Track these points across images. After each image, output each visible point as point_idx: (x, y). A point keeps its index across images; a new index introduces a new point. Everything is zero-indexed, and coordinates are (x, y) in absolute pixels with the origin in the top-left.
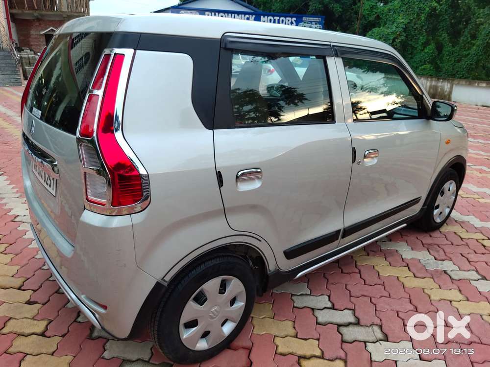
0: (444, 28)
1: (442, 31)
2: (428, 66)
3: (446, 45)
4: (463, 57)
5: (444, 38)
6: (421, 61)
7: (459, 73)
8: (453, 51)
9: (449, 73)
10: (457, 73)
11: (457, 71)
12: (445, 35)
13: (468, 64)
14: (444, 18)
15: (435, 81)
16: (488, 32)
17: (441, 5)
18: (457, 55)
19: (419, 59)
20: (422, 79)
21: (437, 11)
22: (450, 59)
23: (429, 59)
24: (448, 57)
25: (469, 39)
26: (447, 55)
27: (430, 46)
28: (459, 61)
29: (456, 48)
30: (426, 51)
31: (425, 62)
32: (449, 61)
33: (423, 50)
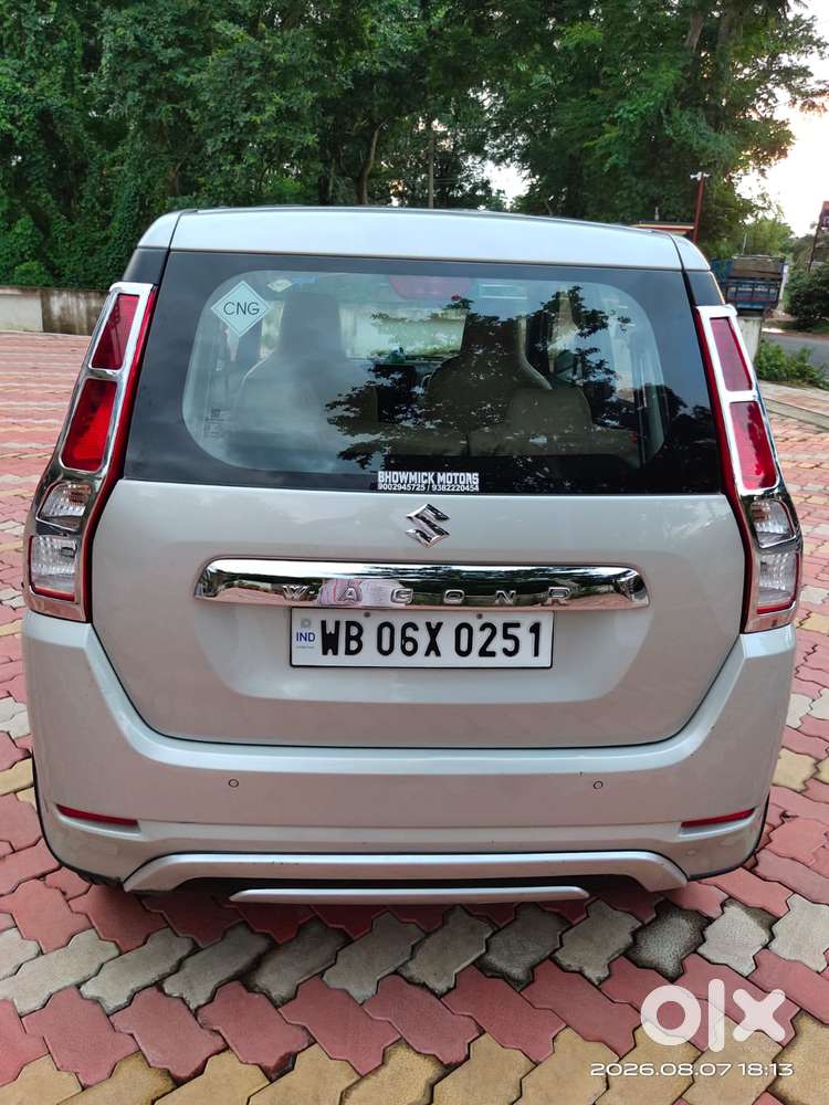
0: (42, 181)
1: (39, 186)
2: (34, 265)
3: (54, 217)
4: (97, 243)
5: (48, 203)
6: (13, 255)
7: (101, 278)
8: (74, 231)
9: (81, 280)
10: (96, 277)
11: (97, 275)
12: (46, 196)
13: (113, 259)
14: (34, 159)
15: (96, 297)
16: (133, 194)
17: (21, 129)
18: (83, 239)
19: (9, 250)
20: (65, 295)
21: (17, 142)
22: (72, 249)
23: (30, 248)
24: (67, 245)
25: (98, 207)
26: (64, 240)
27: (22, 220)
28: (92, 252)
29: (77, 224)
30: (18, 230)
31: (22, 256)
32: (71, 253)
33: (9, 229)
